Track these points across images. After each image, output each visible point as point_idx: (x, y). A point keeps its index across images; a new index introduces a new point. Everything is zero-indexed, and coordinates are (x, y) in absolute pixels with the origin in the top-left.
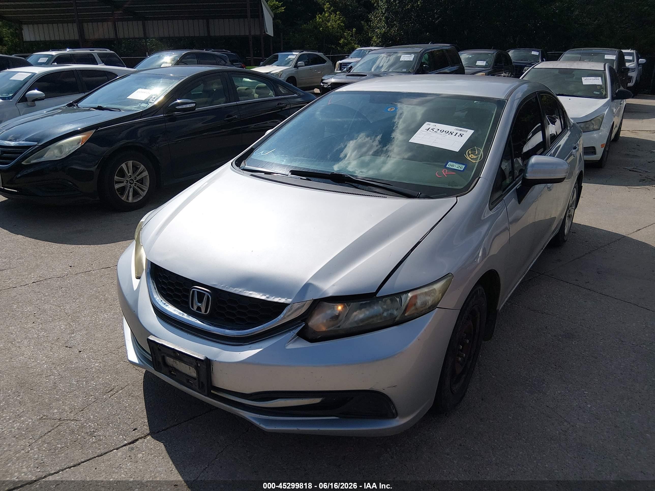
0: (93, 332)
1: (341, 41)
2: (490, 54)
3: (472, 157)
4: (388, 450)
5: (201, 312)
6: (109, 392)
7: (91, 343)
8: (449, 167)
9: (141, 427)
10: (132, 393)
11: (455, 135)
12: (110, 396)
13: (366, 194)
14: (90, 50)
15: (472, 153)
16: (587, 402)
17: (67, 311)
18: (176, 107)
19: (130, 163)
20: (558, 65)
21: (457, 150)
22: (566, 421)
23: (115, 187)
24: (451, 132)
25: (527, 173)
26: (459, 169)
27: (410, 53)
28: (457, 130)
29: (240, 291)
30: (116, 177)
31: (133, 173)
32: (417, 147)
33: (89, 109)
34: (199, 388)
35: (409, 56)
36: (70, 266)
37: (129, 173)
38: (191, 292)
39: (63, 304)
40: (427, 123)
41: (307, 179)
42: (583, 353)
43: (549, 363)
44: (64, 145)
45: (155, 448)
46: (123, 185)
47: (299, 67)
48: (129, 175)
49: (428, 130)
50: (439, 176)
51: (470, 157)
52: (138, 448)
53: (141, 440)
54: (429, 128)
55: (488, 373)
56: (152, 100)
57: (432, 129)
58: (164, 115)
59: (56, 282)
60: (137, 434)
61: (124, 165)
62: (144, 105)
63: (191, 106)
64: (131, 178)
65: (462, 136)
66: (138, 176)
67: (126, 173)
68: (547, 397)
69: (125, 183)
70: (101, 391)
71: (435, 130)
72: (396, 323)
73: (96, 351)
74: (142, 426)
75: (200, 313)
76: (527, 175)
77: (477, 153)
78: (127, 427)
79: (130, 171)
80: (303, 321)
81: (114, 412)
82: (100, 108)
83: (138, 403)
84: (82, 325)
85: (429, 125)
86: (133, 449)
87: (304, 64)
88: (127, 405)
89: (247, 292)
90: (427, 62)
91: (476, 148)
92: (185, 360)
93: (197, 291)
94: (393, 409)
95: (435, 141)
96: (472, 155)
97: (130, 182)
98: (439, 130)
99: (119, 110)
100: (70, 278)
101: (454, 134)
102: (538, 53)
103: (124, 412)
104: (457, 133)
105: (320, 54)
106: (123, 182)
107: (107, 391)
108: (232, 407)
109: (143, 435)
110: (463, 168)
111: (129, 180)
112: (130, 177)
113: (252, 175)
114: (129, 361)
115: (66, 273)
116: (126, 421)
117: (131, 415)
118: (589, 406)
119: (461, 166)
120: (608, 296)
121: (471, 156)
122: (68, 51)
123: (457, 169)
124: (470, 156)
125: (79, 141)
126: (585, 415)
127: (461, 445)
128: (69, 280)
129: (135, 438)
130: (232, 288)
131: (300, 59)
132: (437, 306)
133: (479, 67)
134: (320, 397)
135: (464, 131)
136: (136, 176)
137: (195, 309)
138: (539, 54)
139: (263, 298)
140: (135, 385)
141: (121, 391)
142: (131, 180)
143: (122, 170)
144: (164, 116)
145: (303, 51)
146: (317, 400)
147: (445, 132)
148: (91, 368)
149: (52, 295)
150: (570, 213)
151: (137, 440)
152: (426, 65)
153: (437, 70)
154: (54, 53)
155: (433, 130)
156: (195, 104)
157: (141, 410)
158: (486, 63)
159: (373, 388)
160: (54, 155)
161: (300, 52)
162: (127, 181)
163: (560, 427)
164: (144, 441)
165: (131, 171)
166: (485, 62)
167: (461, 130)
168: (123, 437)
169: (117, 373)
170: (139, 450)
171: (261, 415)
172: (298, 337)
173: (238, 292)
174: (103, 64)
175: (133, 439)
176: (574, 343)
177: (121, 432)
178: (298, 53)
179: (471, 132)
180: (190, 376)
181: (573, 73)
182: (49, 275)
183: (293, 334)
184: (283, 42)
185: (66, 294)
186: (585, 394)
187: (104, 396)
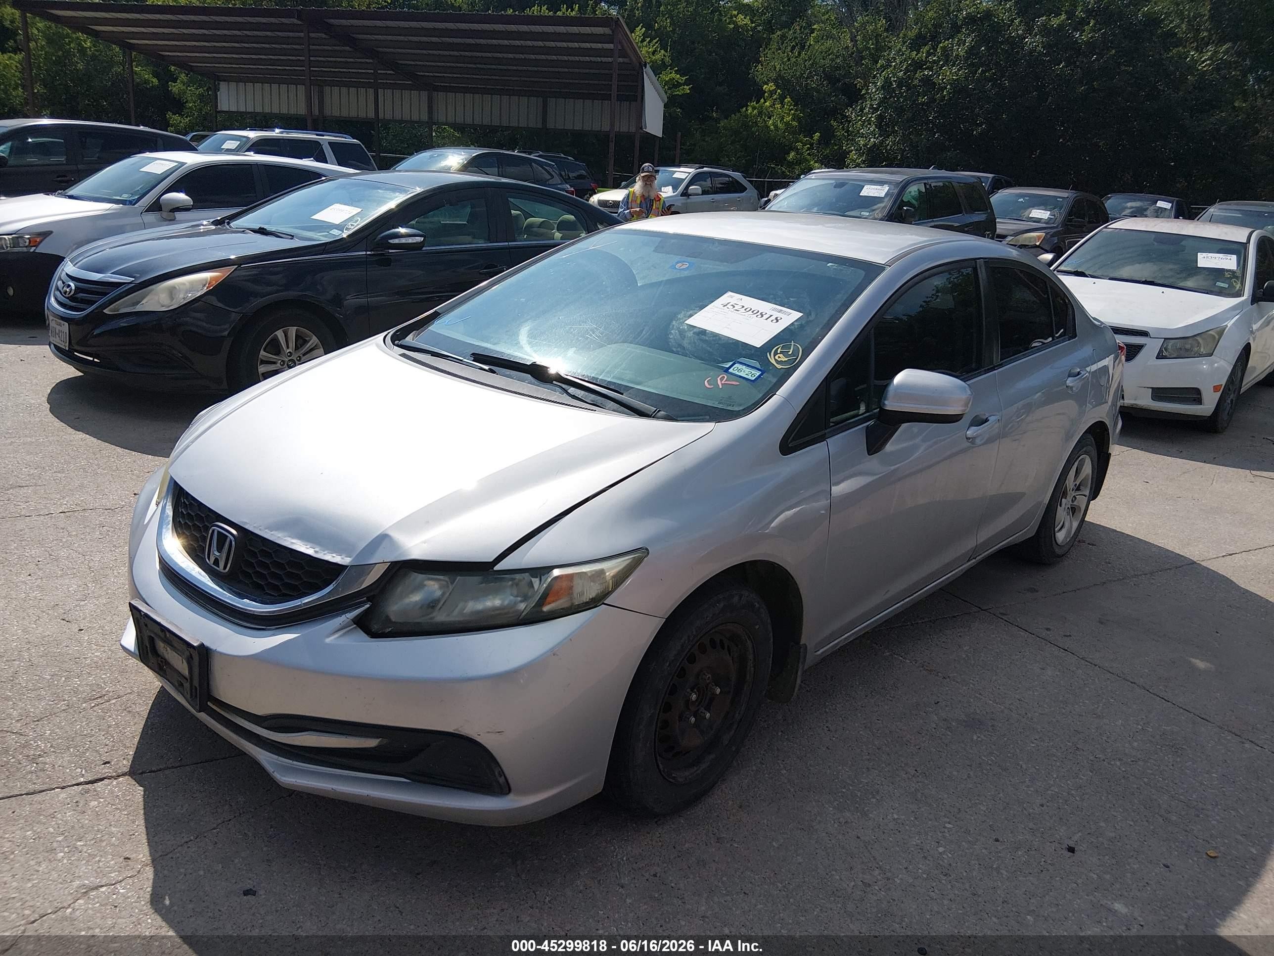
0: (117, 603)
1: (792, 155)
2: (1060, 197)
3: (779, 360)
4: (519, 862)
5: (219, 567)
6: (94, 699)
7: (105, 619)
8: (734, 372)
9: (119, 761)
10: (130, 707)
11: (766, 319)
12: (93, 705)
13: (566, 403)
14: (317, 135)
15: (781, 353)
16: (941, 842)
17: (92, 564)
18: (390, 241)
19: (293, 331)
20: (1157, 226)
21: (758, 344)
22: (879, 868)
23: (259, 370)
24: (761, 314)
25: (887, 400)
26: (749, 377)
27: (881, 183)
28: (774, 309)
29: (279, 537)
30: (262, 352)
31: (295, 350)
32: (693, 333)
33: (243, 231)
34: (191, 697)
35: (879, 187)
36: (135, 494)
37: (288, 347)
38: (211, 531)
39: (92, 551)
40: (730, 293)
41: (489, 369)
42: (983, 758)
43: (906, 764)
44: (177, 287)
45: (124, 795)
46: (275, 369)
47: (691, 195)
48: (288, 351)
49: (726, 305)
50: (709, 385)
51: (777, 359)
52: (96, 791)
53: (108, 780)
54: (728, 303)
55: (778, 764)
56: (352, 225)
57: (732, 305)
58: (368, 253)
59: (100, 516)
60: (107, 771)
61: (280, 334)
62: (335, 232)
63: (414, 241)
64: (290, 358)
65: (777, 321)
66: (304, 355)
67: (283, 348)
68: (867, 820)
69: (278, 365)
70: (83, 696)
71: (737, 307)
72: (521, 620)
73: (108, 632)
74: (122, 759)
75: (218, 569)
76: (886, 402)
77: (790, 353)
78: (95, 757)
79: (290, 345)
80: (369, 600)
81: (87, 731)
82: (262, 231)
83: (132, 723)
84: (105, 588)
85: (732, 297)
86: (87, 792)
87: (700, 192)
88: (114, 723)
89: (289, 539)
90: (914, 202)
91: (792, 343)
92: (175, 645)
93: (218, 532)
94: (501, 776)
95: (728, 326)
96: (781, 355)
97: (288, 365)
98: (743, 307)
99: (292, 237)
100: (124, 512)
101: (765, 317)
102: (1171, 204)
103: (103, 733)
104: (771, 316)
105: (737, 175)
106: (275, 363)
107: (93, 698)
108: (240, 738)
109: (114, 774)
110: (756, 376)
111: (286, 360)
112: (289, 356)
113: (403, 355)
114: (121, 645)
115: (124, 503)
116: (98, 748)
117: (112, 739)
118: (941, 849)
119: (753, 372)
120: (1096, 665)
121: (779, 357)
122: (277, 133)
123: (746, 376)
124: (777, 357)
125: (204, 283)
126: (923, 865)
127: (655, 875)
128: (122, 515)
129: (99, 776)
130: (269, 530)
131: (694, 180)
132: (605, 602)
133: (1034, 222)
134: (378, 738)
135: (785, 313)
136: (301, 355)
137: (211, 562)
138: (1172, 207)
139: (310, 551)
140: (142, 695)
141: (114, 701)
142: (289, 360)
143: (276, 340)
144: (366, 254)
145: (703, 167)
146: (371, 743)
147: (753, 312)
148: (85, 658)
149: (82, 537)
150: (1075, 503)
151: (102, 779)
152: (908, 208)
153: (934, 220)
154: (253, 135)
155: (734, 307)
156: (422, 239)
157: (131, 735)
158: (1050, 215)
159: (460, 729)
160: (159, 302)
161: (697, 169)
162: (283, 361)
163: (861, 875)
164: (112, 782)
165: (292, 344)
166: (1049, 212)
167: (780, 311)
168: (82, 771)
169: (122, 672)
170: (97, 795)
171: (281, 756)
172: (355, 626)
173: (275, 538)
174: (312, 159)
175: (96, 777)
176: (975, 738)
177: (82, 762)
178: (693, 170)
179: (796, 315)
180: (183, 675)
181: (1183, 243)
182: (93, 503)
183: (345, 618)
184: (681, 148)
185: (105, 537)
186: (945, 827)
187: (84, 705)
